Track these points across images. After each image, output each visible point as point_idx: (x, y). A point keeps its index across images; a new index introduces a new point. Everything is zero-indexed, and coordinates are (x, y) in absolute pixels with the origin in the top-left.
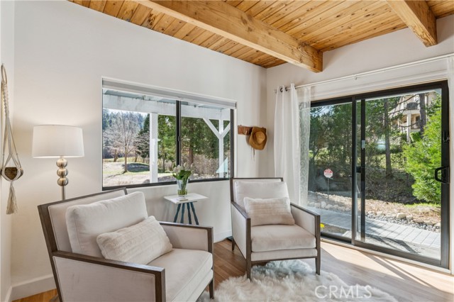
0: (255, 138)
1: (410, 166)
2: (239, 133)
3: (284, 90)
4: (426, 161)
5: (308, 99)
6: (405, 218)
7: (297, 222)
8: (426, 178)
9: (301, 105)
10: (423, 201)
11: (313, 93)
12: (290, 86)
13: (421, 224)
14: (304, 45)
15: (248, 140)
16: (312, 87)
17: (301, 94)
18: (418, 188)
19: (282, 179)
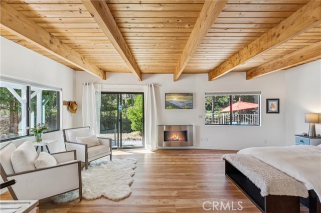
0: (72, 107)
1: (130, 117)
2: (63, 105)
3: (88, 84)
4: (135, 115)
5: (99, 90)
6: (129, 139)
7: (101, 144)
8: (135, 121)
9: (96, 92)
10: (134, 131)
11: (102, 88)
12: (91, 83)
13: (134, 139)
14: (100, 69)
15: (68, 109)
16: (102, 86)
17: (96, 88)
18: (133, 126)
19: (89, 127)
